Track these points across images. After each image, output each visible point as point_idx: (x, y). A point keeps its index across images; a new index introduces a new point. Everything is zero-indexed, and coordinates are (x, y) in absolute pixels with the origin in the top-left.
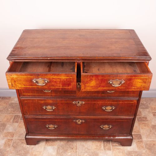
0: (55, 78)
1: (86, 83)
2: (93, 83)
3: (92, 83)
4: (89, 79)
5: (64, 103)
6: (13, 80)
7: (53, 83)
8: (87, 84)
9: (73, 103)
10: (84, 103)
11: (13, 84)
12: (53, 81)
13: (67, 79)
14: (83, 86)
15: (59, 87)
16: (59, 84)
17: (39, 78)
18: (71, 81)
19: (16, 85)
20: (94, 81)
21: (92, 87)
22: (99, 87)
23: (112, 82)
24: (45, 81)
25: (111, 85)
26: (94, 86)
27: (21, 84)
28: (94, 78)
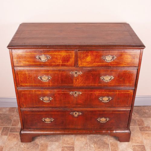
0: (56, 55)
3: (88, 58)
4: (85, 55)
5: (62, 93)
7: (54, 60)
8: (83, 59)
9: (70, 93)
10: (81, 93)
12: (54, 57)
13: (66, 55)
14: (80, 61)
15: (60, 63)
16: (60, 60)
17: (42, 55)
18: (70, 57)
21: (87, 62)
22: (94, 62)
23: (105, 57)
24: (47, 57)
25: (104, 60)
26: (90, 62)
27: (25, 61)
28: (89, 54)
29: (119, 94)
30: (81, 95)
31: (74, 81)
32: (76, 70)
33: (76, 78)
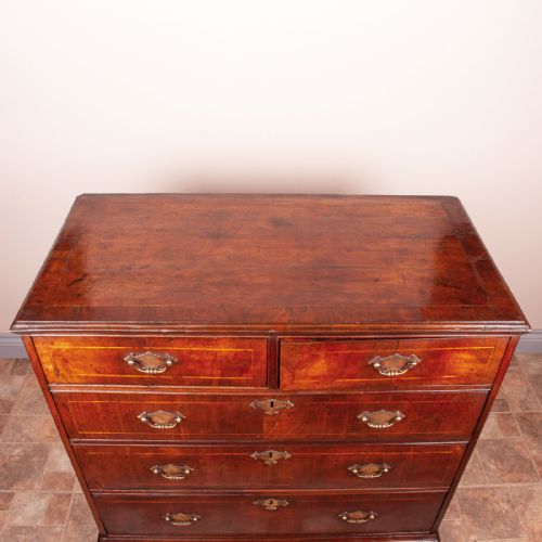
0: (196, 353)
1: (296, 367)
2: (320, 367)
3: (316, 366)
4: (306, 356)
5: (223, 456)
6: (59, 355)
7: (191, 367)
8: (301, 369)
9: (253, 455)
10: (288, 456)
11: (60, 367)
12: (190, 360)
13: (236, 354)
14: (286, 375)
15: (212, 375)
16: (212, 367)
17: (145, 351)
18: (250, 360)
19: (68, 370)
20: (323, 361)
21: (314, 378)
22: (339, 377)
23: (381, 363)
24: (165, 360)
25: (376, 370)
26: (324, 376)
27: (84, 368)
28: (322, 354)
29: (415, 456)
30: (289, 459)
31: (265, 425)
32: (274, 397)
33: (272, 419)
